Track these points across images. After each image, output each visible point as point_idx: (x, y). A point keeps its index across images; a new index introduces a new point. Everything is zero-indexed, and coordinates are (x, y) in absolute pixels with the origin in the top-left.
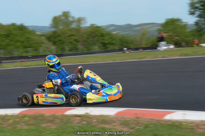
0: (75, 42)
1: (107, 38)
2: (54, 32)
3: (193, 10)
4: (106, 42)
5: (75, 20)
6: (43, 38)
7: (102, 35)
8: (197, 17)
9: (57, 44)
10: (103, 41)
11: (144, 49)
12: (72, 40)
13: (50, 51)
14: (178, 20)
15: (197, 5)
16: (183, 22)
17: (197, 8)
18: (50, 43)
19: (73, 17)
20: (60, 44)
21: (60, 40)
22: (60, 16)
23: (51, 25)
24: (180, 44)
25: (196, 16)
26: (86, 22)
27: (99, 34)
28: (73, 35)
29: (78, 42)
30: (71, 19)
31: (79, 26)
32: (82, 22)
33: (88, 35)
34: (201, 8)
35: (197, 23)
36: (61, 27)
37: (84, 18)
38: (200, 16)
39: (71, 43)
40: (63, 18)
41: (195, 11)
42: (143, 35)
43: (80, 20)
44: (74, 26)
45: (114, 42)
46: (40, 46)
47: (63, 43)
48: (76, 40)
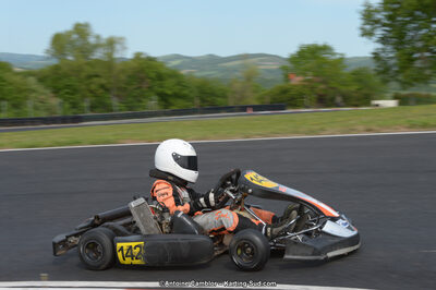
0: (101, 91)
1: (169, 83)
2: (56, 68)
3: (368, 27)
4: (169, 92)
5: (103, 42)
6: (32, 80)
7: (160, 77)
8: (378, 41)
9: (62, 93)
10: (160, 90)
11: (256, 108)
12: (93, 87)
13: (48, 110)
14: (326, 49)
15: (379, 16)
16: (335, 54)
17: (377, 22)
18: (48, 91)
19: (98, 37)
20: (67, 93)
21: (68, 86)
22: (68, 34)
23: (48, 51)
24: (332, 100)
25: (375, 38)
26: (125, 48)
27: (153, 75)
28: (97, 76)
29: (107, 90)
30: (92, 40)
31: (110, 55)
32: (118, 47)
33: (130, 77)
34: (386, 22)
35: (376, 56)
36: (70, 58)
37: (122, 39)
38: (383, 40)
39: (91, 92)
40: (75, 36)
41: (373, 29)
42: (248, 79)
43: (111, 43)
44: (98, 55)
45: (186, 92)
46: (26, 98)
47: (75, 91)
48: (102, 86)
